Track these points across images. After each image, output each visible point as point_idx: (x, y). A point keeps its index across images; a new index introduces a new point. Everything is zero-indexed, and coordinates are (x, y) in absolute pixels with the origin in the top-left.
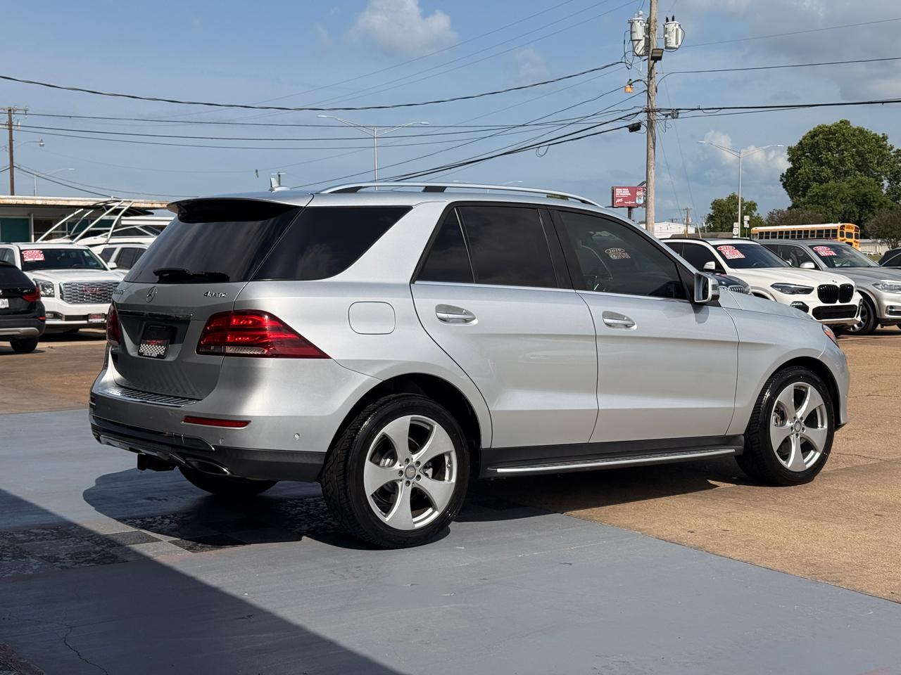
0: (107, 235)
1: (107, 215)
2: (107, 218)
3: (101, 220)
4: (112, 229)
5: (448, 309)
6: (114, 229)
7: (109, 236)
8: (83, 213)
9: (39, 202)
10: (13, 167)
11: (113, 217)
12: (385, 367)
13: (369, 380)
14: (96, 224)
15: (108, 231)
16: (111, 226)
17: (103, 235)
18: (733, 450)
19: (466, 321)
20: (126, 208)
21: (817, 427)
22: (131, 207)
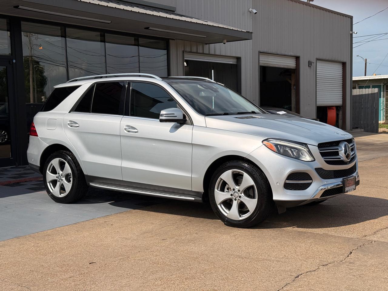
12: (50, 141)
19: (77, 127)
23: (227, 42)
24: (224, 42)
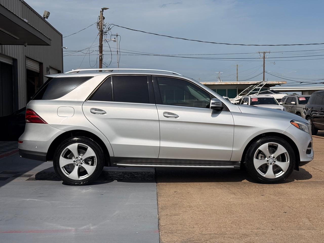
0: (257, 94)
1: (257, 87)
2: (258, 88)
3: (255, 89)
4: (259, 92)
5: (96, 109)
6: (260, 92)
7: (258, 94)
8: (253, 86)
9: (239, 83)
10: (264, 72)
11: (260, 88)
12: (67, 127)
13: (60, 131)
14: (253, 90)
15: (258, 92)
16: (259, 91)
17: (256, 94)
18: (233, 167)
19: (103, 114)
20: (265, 84)
21: (285, 162)
22: (266, 84)
23: (28, 45)
24: (26, 45)
